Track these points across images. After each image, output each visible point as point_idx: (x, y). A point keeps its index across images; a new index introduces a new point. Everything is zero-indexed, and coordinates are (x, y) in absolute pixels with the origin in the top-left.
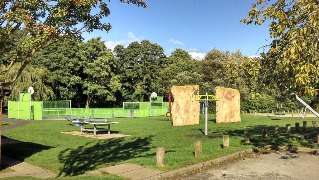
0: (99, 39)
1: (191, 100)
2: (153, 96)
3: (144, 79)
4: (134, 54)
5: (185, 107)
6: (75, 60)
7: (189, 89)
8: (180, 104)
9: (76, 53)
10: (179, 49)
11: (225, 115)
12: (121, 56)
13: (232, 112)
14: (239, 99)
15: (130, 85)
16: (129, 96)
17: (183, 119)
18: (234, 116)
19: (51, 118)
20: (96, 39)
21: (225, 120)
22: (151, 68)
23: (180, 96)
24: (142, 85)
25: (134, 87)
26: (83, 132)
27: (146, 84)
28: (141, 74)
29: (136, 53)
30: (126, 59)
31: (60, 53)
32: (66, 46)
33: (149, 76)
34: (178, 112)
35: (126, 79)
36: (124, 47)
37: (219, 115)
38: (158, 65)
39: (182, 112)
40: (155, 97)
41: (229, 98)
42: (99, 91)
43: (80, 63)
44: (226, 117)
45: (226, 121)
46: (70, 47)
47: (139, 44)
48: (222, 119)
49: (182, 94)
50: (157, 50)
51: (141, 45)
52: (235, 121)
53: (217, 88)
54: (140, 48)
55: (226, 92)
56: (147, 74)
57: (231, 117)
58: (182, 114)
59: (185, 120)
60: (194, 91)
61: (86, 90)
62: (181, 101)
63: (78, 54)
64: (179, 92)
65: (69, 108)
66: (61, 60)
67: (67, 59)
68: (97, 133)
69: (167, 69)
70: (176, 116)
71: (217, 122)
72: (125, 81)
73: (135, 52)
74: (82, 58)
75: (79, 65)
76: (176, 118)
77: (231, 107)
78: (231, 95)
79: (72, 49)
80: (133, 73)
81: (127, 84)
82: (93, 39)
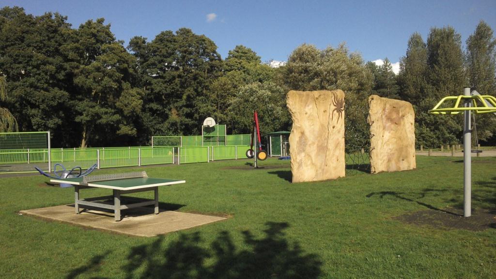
0: (100, 21)
1: (330, 123)
2: (208, 124)
3: (184, 97)
4: (167, 52)
5: (319, 138)
6: (58, 60)
7: (326, 99)
8: (307, 133)
9: (60, 48)
10: (242, 46)
11: (388, 156)
12: (142, 56)
13: (402, 148)
14: (413, 121)
15: (160, 107)
16: (158, 126)
17: (315, 166)
18: (407, 157)
19: (11, 168)
20: (96, 22)
21: (388, 166)
22: (195, 78)
23: (307, 115)
24: (181, 108)
25: (167, 111)
26: (81, 209)
27: (187, 106)
28: (178, 87)
29: (169, 51)
30: (151, 60)
31: (29, 46)
32: (41, 34)
33: (192, 90)
34: (304, 151)
35: (152, 96)
36: (146, 41)
37: (377, 155)
38: (208, 73)
39: (313, 150)
40: (211, 126)
41: (395, 121)
42: (104, 116)
43: (67, 65)
44: (389, 161)
45: (390, 168)
46: (48, 36)
47: (174, 36)
48: (382, 163)
49: (310, 109)
50: (204, 46)
51: (178, 36)
52: (409, 167)
53: (372, 99)
54: (177, 42)
55: (388, 106)
56: (189, 88)
57: (401, 159)
58: (313, 155)
59: (320, 168)
60: (334, 103)
61: (81, 116)
62: (310, 126)
63: (64, 50)
64: (305, 106)
65: (48, 148)
66: (31, 60)
67: (41, 56)
68: (124, 213)
69: (223, 79)
70: (301, 160)
71: (373, 170)
72: (151, 101)
73: (169, 48)
74: (70, 57)
75: (65, 69)
76: (300, 165)
77: (400, 138)
78: (398, 113)
79: (52, 40)
80: (165, 85)
81: (154, 106)
82: (89, 23)
